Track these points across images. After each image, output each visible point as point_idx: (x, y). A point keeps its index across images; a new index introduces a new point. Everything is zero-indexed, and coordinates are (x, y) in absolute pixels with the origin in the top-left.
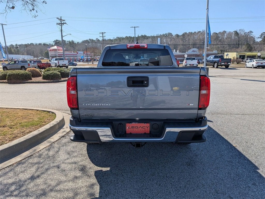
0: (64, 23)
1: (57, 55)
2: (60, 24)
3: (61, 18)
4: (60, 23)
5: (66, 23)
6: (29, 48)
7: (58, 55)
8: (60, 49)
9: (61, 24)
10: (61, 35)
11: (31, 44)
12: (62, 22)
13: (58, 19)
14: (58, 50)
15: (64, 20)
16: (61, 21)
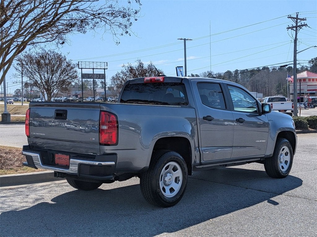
0: (302, 25)
1: (305, 91)
2: (293, 27)
3: (297, 15)
4: (295, 25)
5: (306, 25)
6: (257, 77)
7: (308, 90)
8: (313, 78)
9: (296, 27)
10: (294, 51)
11: (264, 68)
12: (299, 24)
13: (290, 19)
14: (309, 80)
15: (303, 19)
16: (297, 22)
